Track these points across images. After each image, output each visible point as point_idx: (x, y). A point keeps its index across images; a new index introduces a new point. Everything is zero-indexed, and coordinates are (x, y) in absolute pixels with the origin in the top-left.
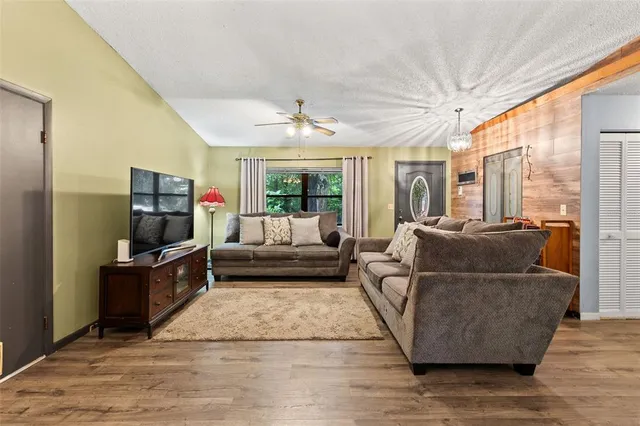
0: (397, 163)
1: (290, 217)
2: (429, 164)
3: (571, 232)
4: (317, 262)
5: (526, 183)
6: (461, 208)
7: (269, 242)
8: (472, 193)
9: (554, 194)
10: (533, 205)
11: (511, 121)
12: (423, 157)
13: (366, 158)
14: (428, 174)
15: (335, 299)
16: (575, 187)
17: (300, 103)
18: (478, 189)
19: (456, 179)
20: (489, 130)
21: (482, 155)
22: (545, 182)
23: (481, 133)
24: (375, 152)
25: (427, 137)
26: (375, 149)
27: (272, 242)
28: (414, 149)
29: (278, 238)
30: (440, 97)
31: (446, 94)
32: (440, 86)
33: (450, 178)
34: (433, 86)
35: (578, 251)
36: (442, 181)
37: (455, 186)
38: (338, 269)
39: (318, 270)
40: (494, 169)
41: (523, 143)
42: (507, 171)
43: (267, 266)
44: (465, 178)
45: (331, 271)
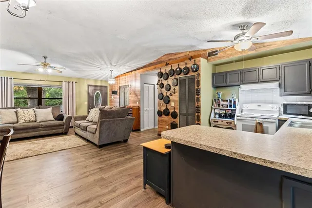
0: (89, 85)
1: (35, 108)
2: (101, 86)
3: (139, 109)
4: (53, 128)
5: (130, 96)
6: (113, 103)
7: (21, 121)
8: (116, 98)
9: (135, 99)
10: (131, 102)
11: (126, 76)
12: (99, 84)
13: (74, 82)
14: (101, 90)
15: (65, 140)
16: (139, 97)
17: (45, 58)
18: (118, 97)
19: (111, 93)
20: (121, 78)
21: (119, 85)
22: (134, 96)
23: (119, 78)
24: (78, 80)
25: (100, 77)
26: (79, 79)
27: (24, 121)
28: (96, 80)
29: (28, 119)
30: (105, 66)
31: (107, 65)
32: (105, 63)
33: (109, 92)
34: (103, 63)
35: (140, 113)
36: (106, 93)
37: (111, 95)
38: (64, 129)
39: (54, 131)
40: (122, 90)
41: (129, 84)
42: (126, 91)
43: (22, 133)
44: (114, 93)
45: (60, 131)
